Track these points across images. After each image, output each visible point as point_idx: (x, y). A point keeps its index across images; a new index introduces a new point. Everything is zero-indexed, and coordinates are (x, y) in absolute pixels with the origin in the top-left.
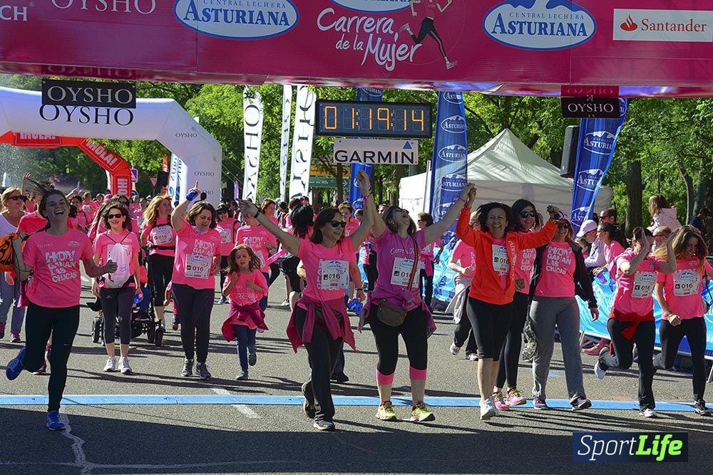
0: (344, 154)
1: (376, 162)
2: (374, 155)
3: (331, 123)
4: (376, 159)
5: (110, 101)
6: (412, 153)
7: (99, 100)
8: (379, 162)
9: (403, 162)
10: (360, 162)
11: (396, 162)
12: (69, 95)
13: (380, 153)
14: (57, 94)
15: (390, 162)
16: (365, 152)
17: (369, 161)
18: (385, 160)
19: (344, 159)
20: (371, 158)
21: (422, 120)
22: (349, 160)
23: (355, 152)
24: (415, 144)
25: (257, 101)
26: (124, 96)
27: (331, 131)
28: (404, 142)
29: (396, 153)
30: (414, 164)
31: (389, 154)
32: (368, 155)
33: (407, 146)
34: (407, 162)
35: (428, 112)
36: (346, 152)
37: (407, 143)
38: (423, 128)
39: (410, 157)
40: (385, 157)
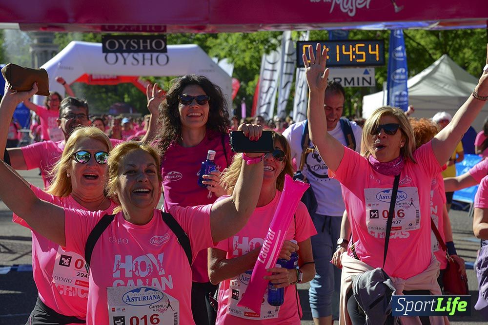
2: (341, 80)
5: (149, 48)
6: (370, 78)
7: (142, 48)
8: (345, 85)
9: (363, 84)
11: (358, 84)
12: (120, 44)
13: (346, 79)
14: (112, 45)
15: (354, 84)
18: (349, 83)
21: (377, 53)
24: (372, 70)
26: (158, 45)
28: (363, 70)
29: (358, 78)
30: (372, 85)
31: (353, 79)
33: (366, 72)
34: (366, 84)
35: (381, 47)
37: (366, 71)
38: (378, 59)
39: (369, 80)
40: (349, 80)
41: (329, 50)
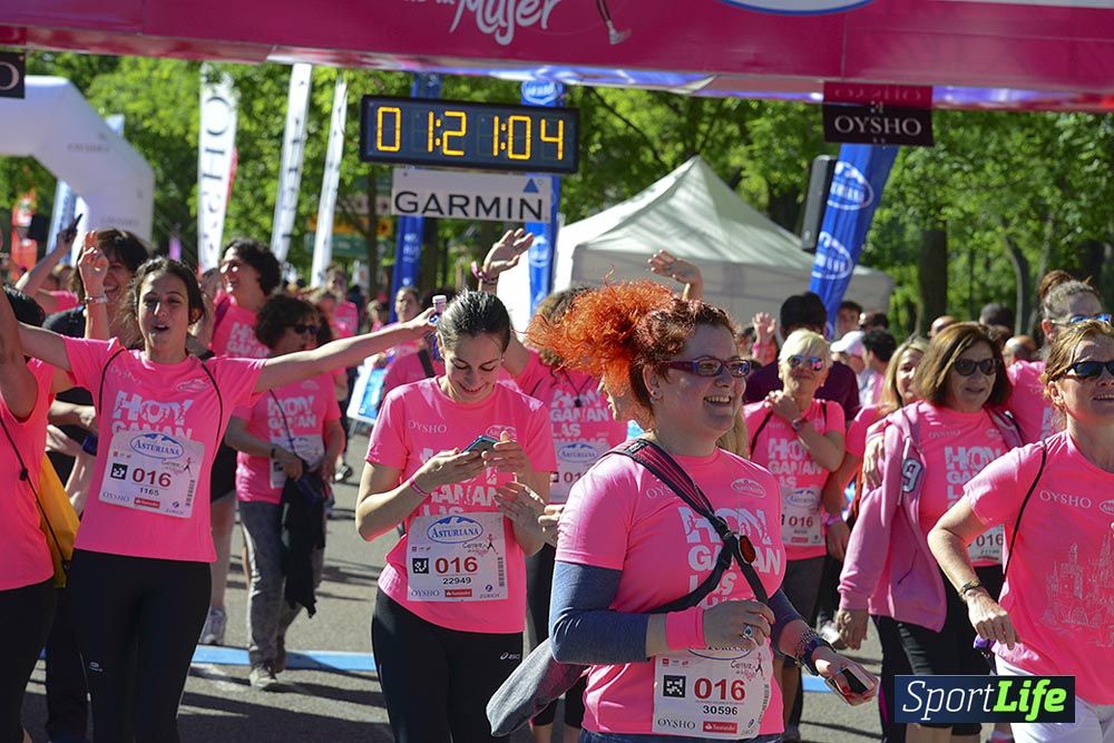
0: (411, 198)
1: (472, 215)
2: (467, 203)
3: (389, 141)
4: (471, 209)
6: (540, 201)
8: (477, 215)
9: (521, 217)
10: (442, 213)
11: (510, 216)
13: (479, 199)
15: (498, 216)
16: (451, 197)
17: (458, 214)
18: (488, 212)
19: (412, 207)
20: (462, 207)
21: (560, 140)
22: (421, 208)
23: (433, 196)
24: (544, 182)
25: (223, 89)
27: (390, 155)
28: (524, 179)
29: (510, 200)
31: (497, 201)
32: (456, 201)
33: (531, 188)
34: (529, 217)
35: (571, 126)
36: (415, 195)
37: (531, 181)
38: (560, 156)
39: (536, 210)
40: (488, 206)
41: (442, 124)
